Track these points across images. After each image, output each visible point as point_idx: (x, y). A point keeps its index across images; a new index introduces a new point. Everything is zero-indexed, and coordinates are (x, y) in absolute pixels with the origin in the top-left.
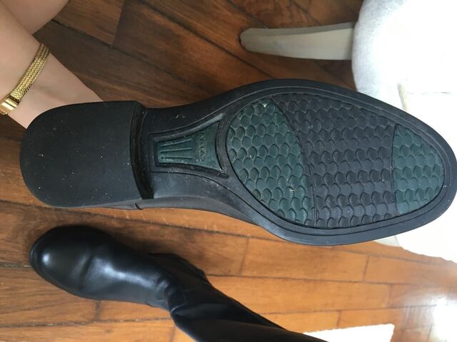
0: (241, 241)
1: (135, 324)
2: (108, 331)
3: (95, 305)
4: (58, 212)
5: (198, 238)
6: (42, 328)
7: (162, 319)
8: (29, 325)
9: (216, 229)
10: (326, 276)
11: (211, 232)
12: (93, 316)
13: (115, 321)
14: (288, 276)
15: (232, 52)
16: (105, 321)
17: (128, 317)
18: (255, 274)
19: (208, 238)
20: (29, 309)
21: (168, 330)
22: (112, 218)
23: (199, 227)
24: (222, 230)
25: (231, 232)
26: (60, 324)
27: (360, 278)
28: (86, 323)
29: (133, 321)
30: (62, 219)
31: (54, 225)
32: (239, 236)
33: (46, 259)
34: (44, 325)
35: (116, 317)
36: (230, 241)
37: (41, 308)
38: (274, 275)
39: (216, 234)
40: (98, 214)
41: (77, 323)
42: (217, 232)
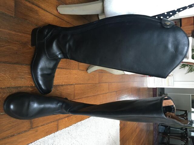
0: (72, 86)
1: (45, 126)
2: (37, 131)
3: (30, 123)
4: (9, 89)
5: (59, 89)
6: (13, 137)
7: (53, 122)
8: (8, 137)
9: (64, 84)
10: (99, 93)
11: (62, 85)
12: (30, 127)
13: (38, 127)
14: (88, 96)
15: (55, 15)
16: (35, 128)
17: (42, 124)
18: (79, 97)
19: (62, 88)
20: (7, 131)
21: (56, 125)
22: (29, 87)
23: (58, 84)
24: (66, 84)
25: (69, 84)
26: (19, 134)
27: (108, 92)
28: (28, 131)
29: (44, 125)
30: (11, 91)
31: (8, 94)
32: (71, 85)
33: (12, 107)
34: (14, 135)
35: (38, 125)
36: (69, 87)
37: (11, 129)
38: (84, 97)
39: (64, 86)
40: (23, 87)
41: (25, 131)
42: (64, 85)
